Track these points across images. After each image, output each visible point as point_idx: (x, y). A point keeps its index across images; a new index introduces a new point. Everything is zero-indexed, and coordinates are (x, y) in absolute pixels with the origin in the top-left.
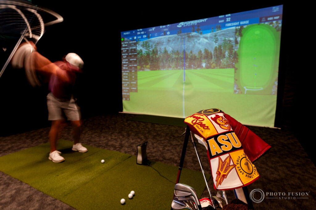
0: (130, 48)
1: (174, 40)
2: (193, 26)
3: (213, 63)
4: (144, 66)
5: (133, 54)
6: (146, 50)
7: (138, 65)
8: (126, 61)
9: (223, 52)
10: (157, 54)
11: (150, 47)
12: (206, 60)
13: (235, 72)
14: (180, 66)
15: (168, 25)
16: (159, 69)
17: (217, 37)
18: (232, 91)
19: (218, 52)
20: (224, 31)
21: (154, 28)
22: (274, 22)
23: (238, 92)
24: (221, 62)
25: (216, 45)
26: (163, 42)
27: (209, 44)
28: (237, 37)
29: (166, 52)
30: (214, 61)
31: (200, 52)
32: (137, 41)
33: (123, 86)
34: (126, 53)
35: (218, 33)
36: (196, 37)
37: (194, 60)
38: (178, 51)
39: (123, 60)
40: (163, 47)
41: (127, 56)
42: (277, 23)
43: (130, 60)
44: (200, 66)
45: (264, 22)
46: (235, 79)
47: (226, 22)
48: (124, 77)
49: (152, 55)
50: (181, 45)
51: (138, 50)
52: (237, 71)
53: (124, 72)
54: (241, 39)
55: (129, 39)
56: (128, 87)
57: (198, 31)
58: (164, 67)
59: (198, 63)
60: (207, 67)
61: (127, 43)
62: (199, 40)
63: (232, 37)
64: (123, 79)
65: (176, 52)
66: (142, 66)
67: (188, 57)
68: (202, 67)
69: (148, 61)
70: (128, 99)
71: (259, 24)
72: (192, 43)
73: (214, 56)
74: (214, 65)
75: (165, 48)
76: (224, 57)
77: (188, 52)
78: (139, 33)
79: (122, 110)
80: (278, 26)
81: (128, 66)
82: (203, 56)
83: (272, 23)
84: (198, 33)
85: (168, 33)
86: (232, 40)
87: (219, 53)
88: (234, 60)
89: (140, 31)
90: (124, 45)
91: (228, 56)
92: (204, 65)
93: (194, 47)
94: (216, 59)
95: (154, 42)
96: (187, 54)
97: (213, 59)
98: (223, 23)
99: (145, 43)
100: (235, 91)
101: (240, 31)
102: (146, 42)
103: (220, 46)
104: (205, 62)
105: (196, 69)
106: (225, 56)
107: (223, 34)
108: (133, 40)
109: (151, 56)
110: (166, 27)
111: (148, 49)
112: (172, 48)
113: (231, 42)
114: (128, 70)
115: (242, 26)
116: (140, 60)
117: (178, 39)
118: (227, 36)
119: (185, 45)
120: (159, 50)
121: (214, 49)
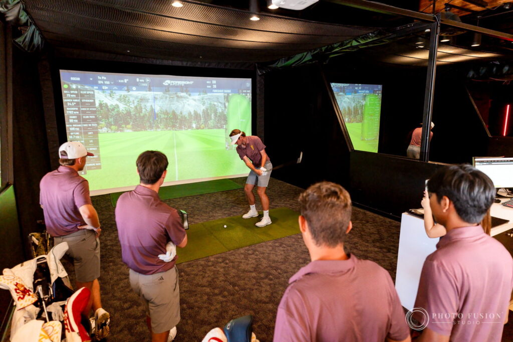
1: (162, 98)
2: (181, 86)
3: (202, 124)
4: (123, 126)
5: (88, 109)
6: (125, 106)
9: (209, 114)
10: (142, 112)
11: (131, 103)
12: (196, 121)
14: (169, 127)
16: (145, 129)
17: (204, 100)
19: (205, 114)
20: (210, 96)
24: (209, 123)
25: (203, 108)
26: (149, 99)
27: (198, 106)
28: (225, 102)
29: (153, 110)
30: (203, 122)
31: (190, 114)
35: (205, 96)
36: (185, 98)
37: (185, 121)
38: (166, 111)
40: (148, 105)
44: (190, 127)
46: (226, 138)
47: (213, 88)
50: (170, 105)
52: (227, 131)
57: (187, 92)
58: (151, 127)
59: (188, 124)
60: (198, 128)
62: (188, 101)
65: (164, 111)
66: (120, 126)
67: (177, 118)
68: (193, 127)
69: (129, 120)
72: (181, 104)
73: (203, 117)
74: (203, 125)
75: (151, 106)
77: (178, 113)
84: (187, 94)
87: (207, 115)
90: (68, 95)
91: (214, 118)
92: (194, 125)
93: (183, 107)
94: (204, 120)
95: (137, 98)
96: (177, 115)
97: (202, 120)
98: (210, 88)
101: (227, 98)
102: (124, 96)
103: (207, 109)
104: (195, 123)
105: (187, 130)
106: (212, 118)
107: (209, 99)
109: (133, 113)
111: (128, 104)
112: (160, 107)
115: (228, 94)
116: (116, 118)
117: (166, 97)
118: (213, 100)
119: (174, 105)
120: (143, 107)
121: (202, 111)
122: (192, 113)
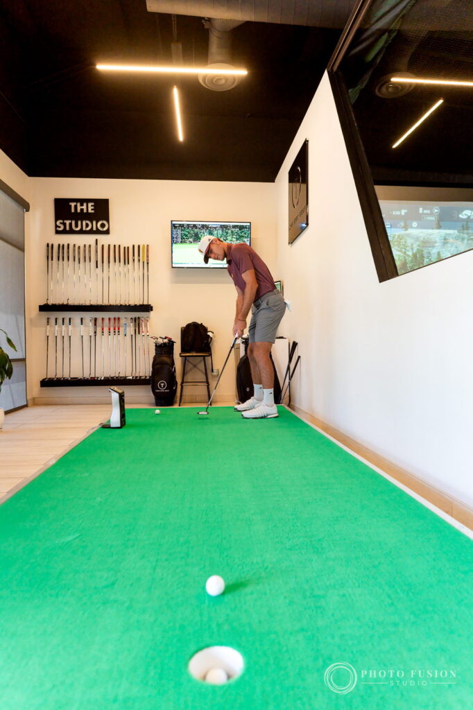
1: (455, 240)
6: (400, 254)
11: (408, 248)
26: (436, 242)
40: (434, 251)
99: (396, 237)
109: (409, 265)
111: (404, 250)
117: (463, 239)
120: (426, 256)
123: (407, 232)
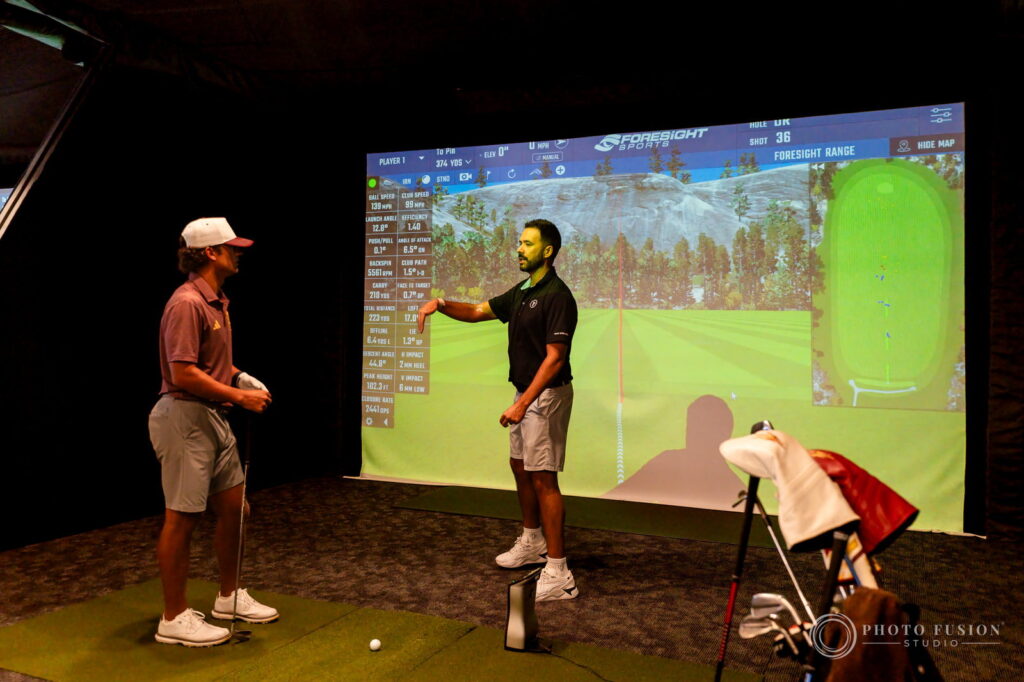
0: (404, 218)
1: (581, 197)
2: (656, 150)
3: (733, 287)
5: (413, 240)
6: (470, 229)
7: (436, 287)
8: (385, 268)
9: (766, 249)
11: (486, 220)
12: (707, 277)
13: (815, 325)
14: (603, 296)
15: (561, 142)
17: (743, 194)
18: (804, 394)
19: (748, 249)
20: (770, 176)
21: (502, 149)
22: (940, 157)
23: (828, 397)
24: (762, 286)
25: (739, 224)
26: (542, 205)
27: (717, 219)
28: (815, 198)
30: (736, 282)
31: (683, 247)
32: (431, 194)
33: (364, 368)
34: (385, 237)
35: (749, 179)
36: (667, 190)
37: (661, 274)
38: (597, 239)
39: (372, 263)
41: (391, 248)
42: (948, 160)
43: (400, 263)
44: (682, 299)
45: (907, 154)
46: (814, 350)
47: (773, 145)
48: (372, 331)
49: (492, 250)
50: (611, 218)
51: (437, 226)
52: (820, 321)
53: (376, 312)
54: (831, 207)
55: (400, 182)
56: (388, 373)
57: (673, 168)
59: (674, 286)
60: (711, 304)
61: (393, 196)
62: (679, 201)
63: (800, 198)
64: (368, 340)
65: (589, 240)
66: (451, 291)
67: (635, 261)
68: (693, 301)
69: (478, 272)
70: (386, 422)
71: (888, 161)
72: (652, 212)
73: (735, 263)
74: (736, 294)
76: (774, 269)
77: (637, 245)
78: (440, 163)
79: (356, 467)
80: (952, 170)
81: (392, 285)
82: (695, 263)
83: (933, 161)
84: (674, 176)
85: (561, 169)
86: (800, 210)
87: (754, 253)
88: (810, 281)
89: (448, 157)
90: (377, 206)
91: (786, 265)
92: (698, 294)
93: (658, 224)
94: (742, 273)
95: (503, 201)
96: (633, 252)
97: (732, 273)
98: (763, 146)
99: (465, 200)
100: (818, 397)
101: (826, 177)
102: (469, 197)
103: (757, 230)
104: (703, 285)
105: (667, 308)
106: (777, 265)
107: (767, 188)
108: (419, 187)
109: (490, 250)
110: (552, 149)
111: (478, 223)
112: (574, 226)
113: (793, 217)
114: (393, 304)
115: (831, 163)
116: (444, 264)
117: (598, 193)
118: (782, 192)
119: (624, 219)
121: (734, 237)
122: (693, 246)
123: (486, 188)
